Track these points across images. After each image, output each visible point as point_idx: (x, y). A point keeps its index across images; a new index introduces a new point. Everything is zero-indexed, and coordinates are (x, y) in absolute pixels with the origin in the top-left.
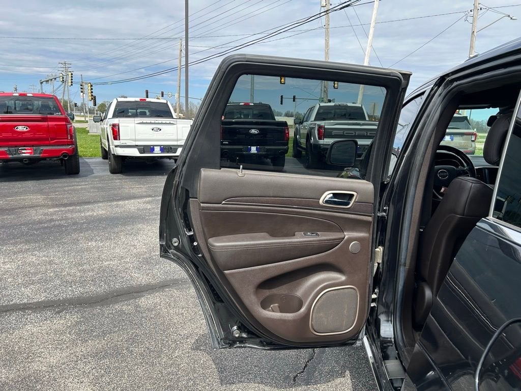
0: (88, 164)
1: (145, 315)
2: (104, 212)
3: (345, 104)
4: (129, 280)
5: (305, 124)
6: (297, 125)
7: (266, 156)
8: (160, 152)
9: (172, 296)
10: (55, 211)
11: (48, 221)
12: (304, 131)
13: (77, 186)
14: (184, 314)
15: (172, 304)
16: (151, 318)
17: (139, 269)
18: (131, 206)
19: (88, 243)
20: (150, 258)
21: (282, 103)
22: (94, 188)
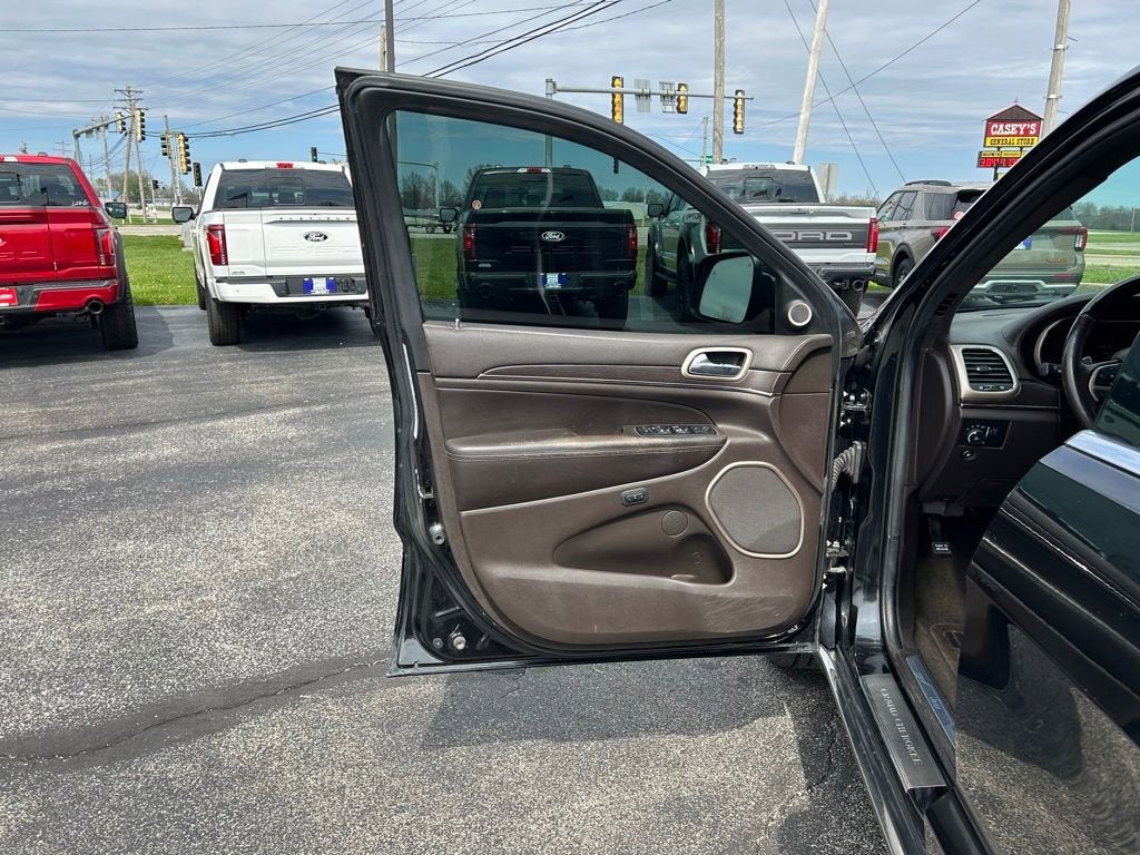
0: (164, 322)
1: (228, 797)
2: (175, 450)
3: (769, 165)
4: (204, 666)
5: (672, 215)
6: (655, 219)
7: (583, 296)
8: (326, 291)
9: (318, 721)
10: (53, 451)
11: (27, 478)
12: (671, 233)
13: (125, 378)
14: (347, 791)
15: (316, 752)
16: (247, 808)
17: (238, 625)
18: (246, 431)
19: (115, 545)
20: (273, 588)
21: (616, 171)
22: (165, 384)
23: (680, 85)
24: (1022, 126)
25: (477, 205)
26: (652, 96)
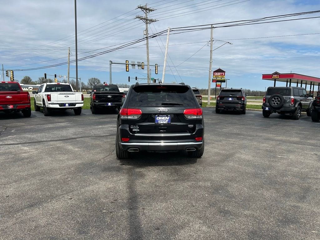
7: (115, 107)
8: (68, 106)
21: (129, 81)
23: (142, 63)
24: (221, 73)
25: (95, 91)
26: (136, 65)
